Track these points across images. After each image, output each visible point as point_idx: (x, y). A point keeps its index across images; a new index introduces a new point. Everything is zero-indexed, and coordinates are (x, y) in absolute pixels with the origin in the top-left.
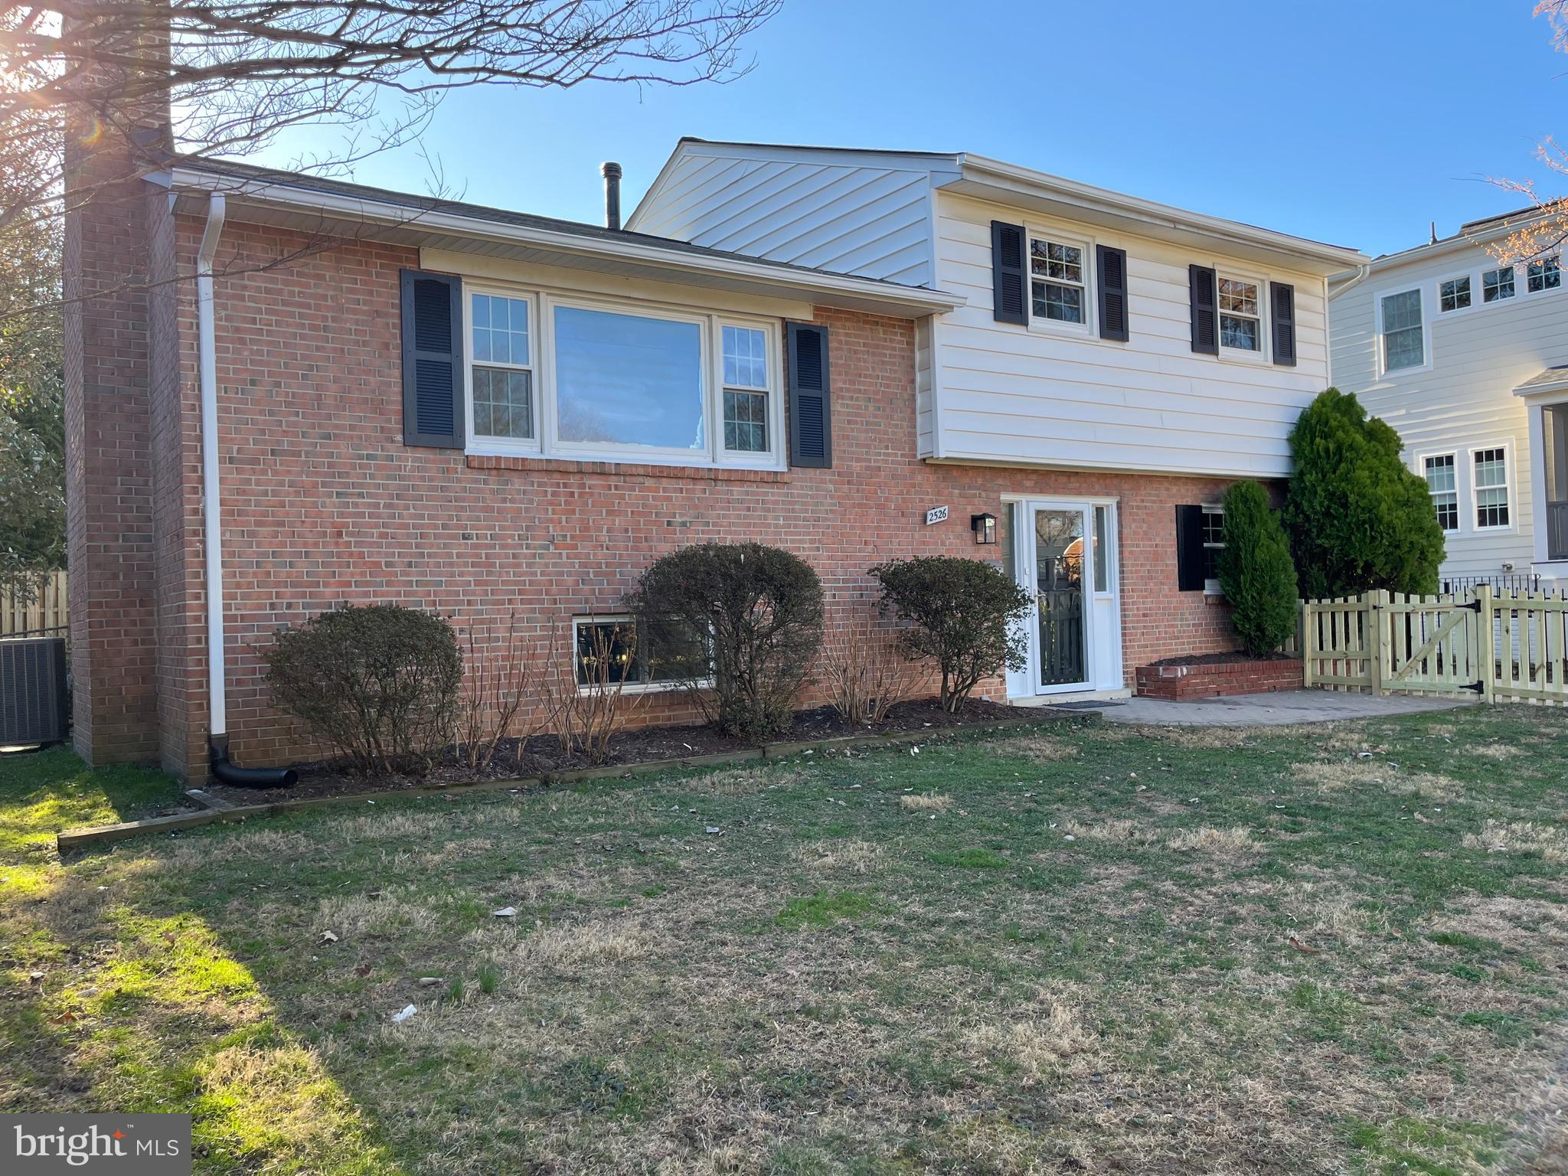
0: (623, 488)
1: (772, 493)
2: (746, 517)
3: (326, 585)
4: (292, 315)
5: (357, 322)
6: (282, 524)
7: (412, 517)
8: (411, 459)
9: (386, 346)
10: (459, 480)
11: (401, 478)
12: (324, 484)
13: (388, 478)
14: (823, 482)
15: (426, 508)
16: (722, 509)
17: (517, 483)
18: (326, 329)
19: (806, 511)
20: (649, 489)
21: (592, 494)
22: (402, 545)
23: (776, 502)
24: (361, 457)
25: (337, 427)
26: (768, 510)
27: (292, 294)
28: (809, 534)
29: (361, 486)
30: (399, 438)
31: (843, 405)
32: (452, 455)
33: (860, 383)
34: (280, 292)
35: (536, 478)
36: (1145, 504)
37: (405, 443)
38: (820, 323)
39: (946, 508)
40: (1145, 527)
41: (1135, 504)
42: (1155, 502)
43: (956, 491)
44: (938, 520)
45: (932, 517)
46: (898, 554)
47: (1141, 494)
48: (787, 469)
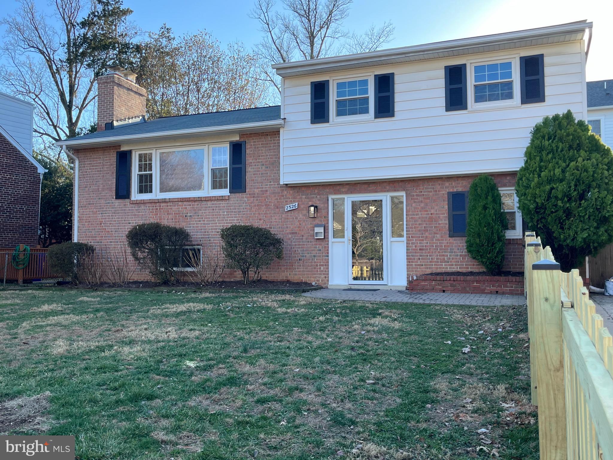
0: (172, 206)
1: (223, 204)
2: (212, 212)
3: (98, 237)
4: (94, 169)
5: (107, 168)
6: (90, 222)
7: (117, 218)
8: (118, 203)
9: (113, 173)
10: (128, 207)
11: (115, 208)
12: (99, 211)
13: (112, 208)
14: (243, 198)
15: (120, 216)
16: (204, 210)
17: (143, 207)
18: (100, 171)
19: (236, 209)
20: (180, 206)
21: (162, 209)
22: (114, 226)
23: (224, 207)
24: (106, 203)
25: (101, 196)
26: (221, 210)
27: (94, 163)
28: (236, 217)
29: (106, 211)
30: (115, 197)
31: (251, 169)
32: (127, 200)
34: (92, 164)
35: (148, 205)
36: (423, 193)
37: (116, 198)
38: (242, 140)
39: (297, 203)
40: (422, 205)
41: (415, 194)
42: (431, 192)
43: (304, 197)
44: (291, 209)
45: (287, 208)
46: (275, 223)
47: (420, 189)
48: (229, 194)
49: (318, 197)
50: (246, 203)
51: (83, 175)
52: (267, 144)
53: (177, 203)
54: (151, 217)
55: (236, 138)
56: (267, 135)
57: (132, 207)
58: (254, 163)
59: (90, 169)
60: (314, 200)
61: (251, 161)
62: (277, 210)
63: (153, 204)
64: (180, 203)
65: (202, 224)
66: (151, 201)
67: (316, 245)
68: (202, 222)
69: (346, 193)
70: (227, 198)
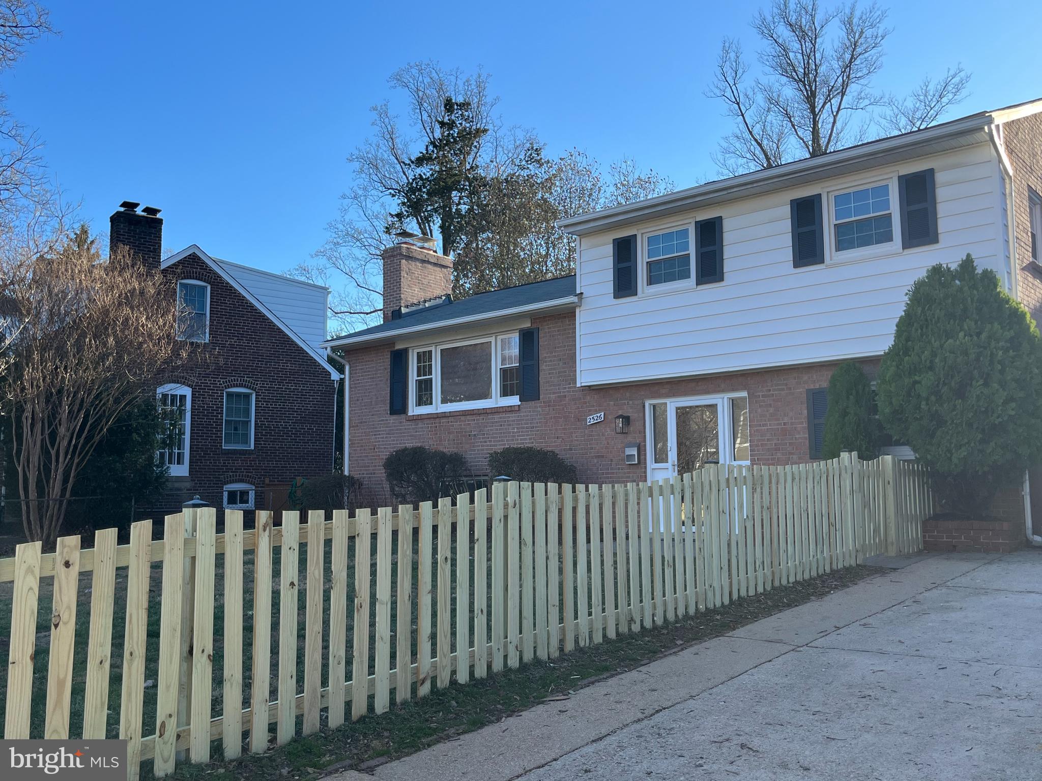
0: (454, 422)
1: (513, 416)
2: (500, 429)
4: (366, 375)
5: (380, 373)
6: (362, 446)
8: (393, 420)
9: (387, 380)
10: (404, 425)
12: (372, 432)
13: (387, 427)
14: (536, 407)
16: (490, 426)
18: (373, 378)
19: (527, 424)
21: (443, 426)
23: (514, 421)
24: (380, 421)
25: (375, 411)
26: (510, 425)
29: (380, 431)
30: (389, 412)
31: (546, 366)
32: (403, 416)
33: (555, 352)
34: (364, 369)
35: (426, 422)
36: (771, 392)
37: (390, 414)
38: (535, 326)
39: (603, 413)
40: (771, 410)
41: (761, 394)
42: (783, 390)
43: (612, 403)
44: (595, 422)
45: (591, 420)
46: (576, 442)
47: (767, 386)
48: (520, 403)
49: (631, 402)
50: (540, 415)
51: (355, 384)
52: (565, 330)
53: (459, 417)
54: (430, 438)
55: (527, 325)
56: (565, 317)
57: (409, 425)
58: (549, 357)
59: (362, 376)
60: (625, 407)
61: (545, 355)
62: (578, 423)
63: (432, 419)
64: (463, 418)
65: (488, 446)
66: (429, 416)
67: (629, 473)
68: (488, 443)
69: (668, 396)
70: (517, 408)
